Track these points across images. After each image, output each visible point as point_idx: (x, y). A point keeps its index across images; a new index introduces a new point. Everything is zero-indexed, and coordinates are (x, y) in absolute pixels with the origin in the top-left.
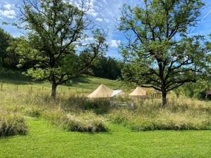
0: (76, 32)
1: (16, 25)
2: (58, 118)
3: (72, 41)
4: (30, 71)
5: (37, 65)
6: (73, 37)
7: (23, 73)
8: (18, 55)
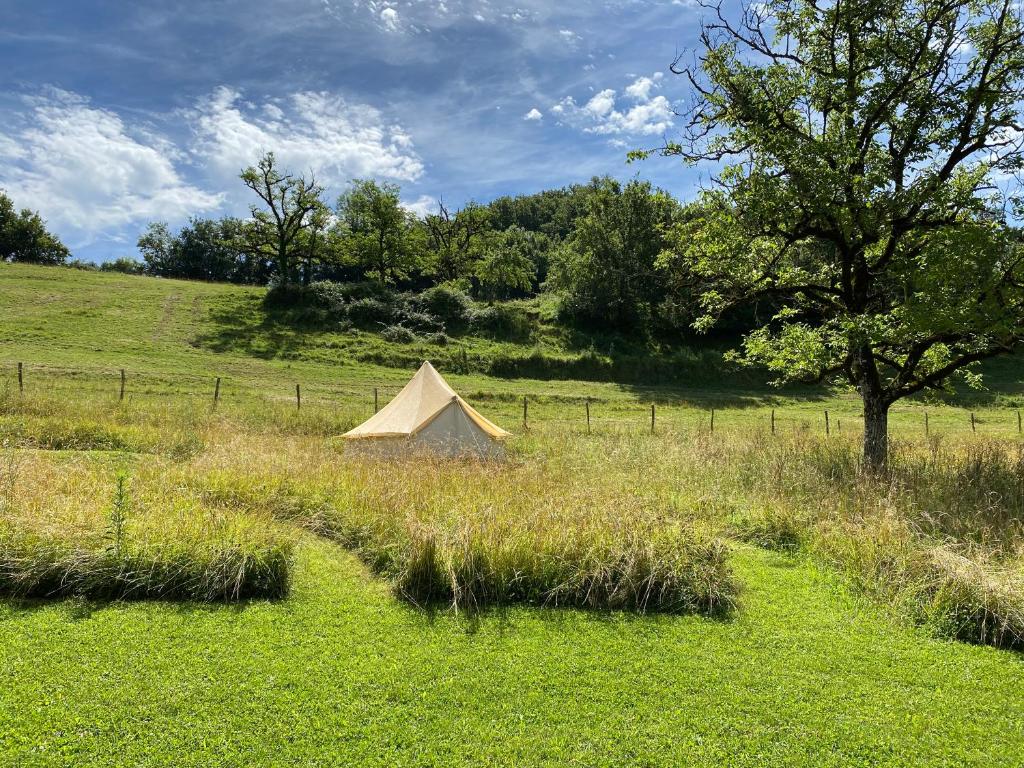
0: (982, 95)
1: (678, 150)
2: (886, 565)
3: (957, 156)
4: (757, 344)
5: (787, 311)
6: (964, 129)
7: (730, 355)
8: (698, 277)
